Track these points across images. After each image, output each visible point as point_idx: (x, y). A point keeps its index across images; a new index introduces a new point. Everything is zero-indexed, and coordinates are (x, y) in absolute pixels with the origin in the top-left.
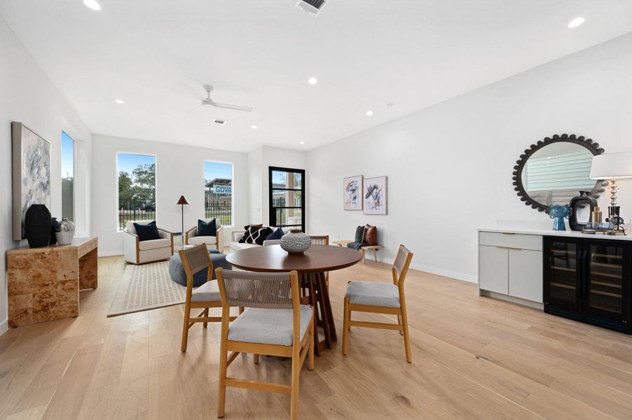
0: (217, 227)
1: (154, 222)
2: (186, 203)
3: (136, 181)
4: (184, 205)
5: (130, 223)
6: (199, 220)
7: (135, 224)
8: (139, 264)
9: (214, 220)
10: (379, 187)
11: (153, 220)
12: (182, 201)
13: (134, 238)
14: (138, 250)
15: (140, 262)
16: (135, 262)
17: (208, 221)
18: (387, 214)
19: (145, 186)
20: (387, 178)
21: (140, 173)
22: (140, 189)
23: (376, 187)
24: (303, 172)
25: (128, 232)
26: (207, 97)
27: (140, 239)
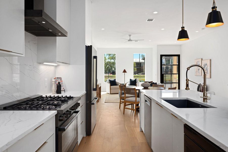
0: (137, 82)
1: (115, 79)
3: (109, 58)
4: (125, 73)
5: (108, 80)
6: (130, 79)
8: (111, 94)
9: (136, 79)
10: (208, 65)
11: (114, 79)
12: (125, 71)
13: (109, 84)
14: (110, 89)
15: (111, 93)
17: (133, 79)
18: (211, 78)
19: (112, 61)
20: (210, 60)
21: (110, 55)
22: (110, 62)
23: (206, 65)
24: (179, 56)
25: (108, 83)
26: (129, 39)
27: (111, 85)
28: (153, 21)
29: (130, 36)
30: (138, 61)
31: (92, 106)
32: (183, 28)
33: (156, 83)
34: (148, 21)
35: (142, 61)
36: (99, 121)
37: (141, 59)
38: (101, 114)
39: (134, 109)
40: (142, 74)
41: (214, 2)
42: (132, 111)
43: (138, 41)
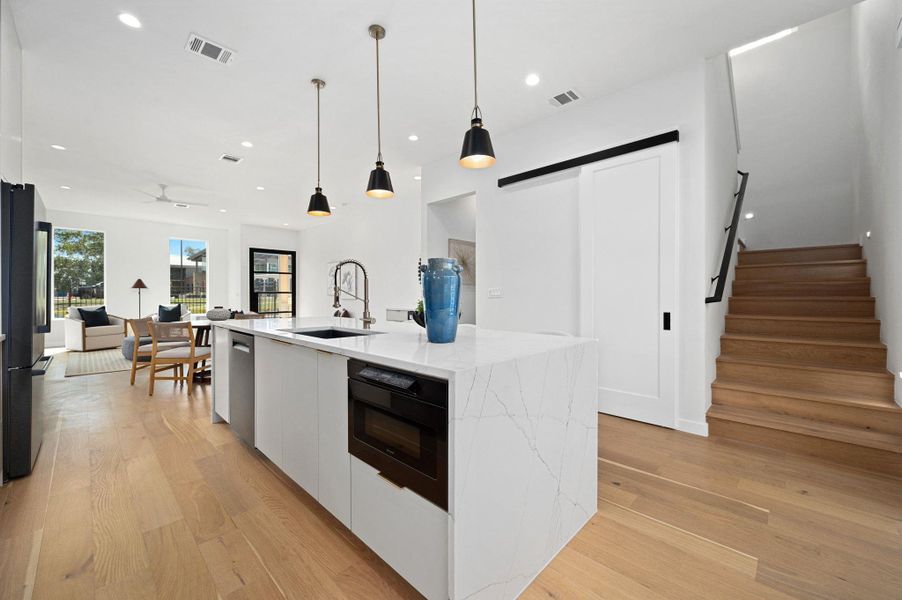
1: (104, 308)
2: (144, 287)
4: (142, 289)
5: (72, 309)
6: (160, 307)
7: (79, 309)
8: (85, 351)
9: (178, 307)
10: (351, 274)
11: (100, 306)
12: (140, 285)
13: (79, 324)
14: (84, 336)
15: (87, 349)
16: (81, 349)
17: (169, 305)
23: (349, 274)
24: (293, 254)
25: (71, 318)
26: (161, 194)
27: (87, 325)
28: (237, 163)
29: (163, 187)
30: (176, 261)
31: (35, 378)
32: (318, 189)
33: (242, 312)
34: (226, 161)
35: (188, 263)
36: (57, 430)
37: (185, 257)
38: (58, 411)
39: (185, 375)
40: (189, 297)
41: (379, 154)
42: (176, 382)
43: (188, 206)
